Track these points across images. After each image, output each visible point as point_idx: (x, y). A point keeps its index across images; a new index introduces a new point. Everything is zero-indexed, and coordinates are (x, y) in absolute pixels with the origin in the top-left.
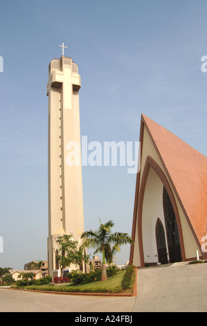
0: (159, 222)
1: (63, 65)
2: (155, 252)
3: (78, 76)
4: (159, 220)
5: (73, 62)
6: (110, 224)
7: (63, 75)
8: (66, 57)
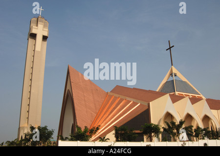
1: (39, 23)
3: (47, 30)
4: (73, 125)
7: (37, 29)
8: (41, 18)
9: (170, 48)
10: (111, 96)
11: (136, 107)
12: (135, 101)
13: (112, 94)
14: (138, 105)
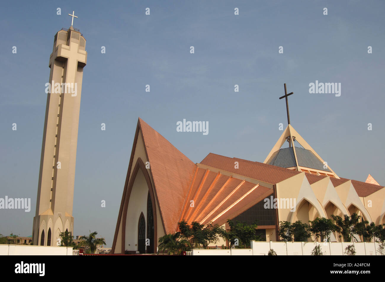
0: (142, 216)
1: (71, 39)
2: (136, 242)
3: (85, 52)
4: (142, 214)
5: (82, 35)
6: (95, 233)
7: (69, 50)
8: (75, 30)
9: (286, 96)
10: (205, 171)
11: (253, 189)
12: (249, 180)
13: (205, 167)
14: (256, 187)
